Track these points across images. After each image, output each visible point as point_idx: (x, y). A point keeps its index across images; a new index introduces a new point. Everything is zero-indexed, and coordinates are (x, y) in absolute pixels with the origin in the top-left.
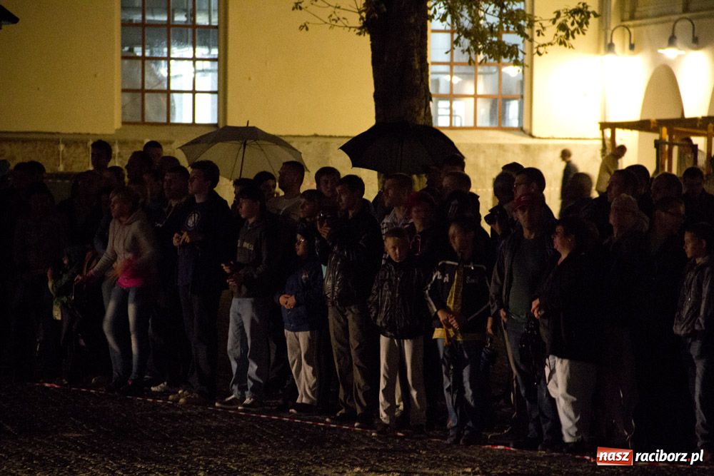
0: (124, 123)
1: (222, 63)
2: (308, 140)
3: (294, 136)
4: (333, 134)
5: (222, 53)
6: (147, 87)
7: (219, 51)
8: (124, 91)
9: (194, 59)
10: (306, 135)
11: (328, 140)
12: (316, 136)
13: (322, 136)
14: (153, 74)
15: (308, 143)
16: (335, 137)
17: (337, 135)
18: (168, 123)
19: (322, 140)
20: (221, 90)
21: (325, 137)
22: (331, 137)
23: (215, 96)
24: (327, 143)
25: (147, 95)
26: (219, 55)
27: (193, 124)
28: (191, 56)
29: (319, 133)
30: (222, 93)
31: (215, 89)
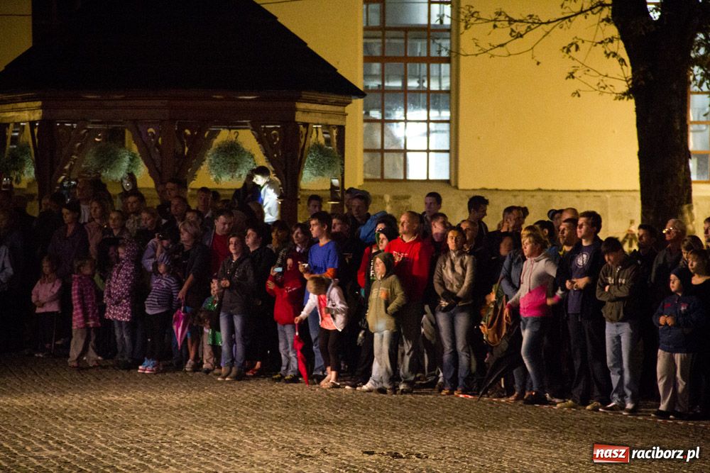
0: (366, 180)
1: (454, 125)
2: (534, 193)
3: (520, 191)
4: (556, 189)
5: (454, 115)
6: (386, 147)
7: (451, 113)
8: (366, 151)
9: (428, 121)
10: (531, 189)
11: (551, 194)
12: (540, 190)
13: (545, 190)
14: (392, 135)
15: (533, 196)
16: (558, 191)
17: (560, 189)
18: (405, 180)
19: (544, 193)
20: (453, 149)
21: (548, 191)
22: (553, 191)
23: (447, 155)
24: (550, 196)
25: (385, 154)
26: (451, 117)
27: (428, 181)
28: (426, 119)
29: (543, 188)
30: (453, 152)
31: (447, 148)
